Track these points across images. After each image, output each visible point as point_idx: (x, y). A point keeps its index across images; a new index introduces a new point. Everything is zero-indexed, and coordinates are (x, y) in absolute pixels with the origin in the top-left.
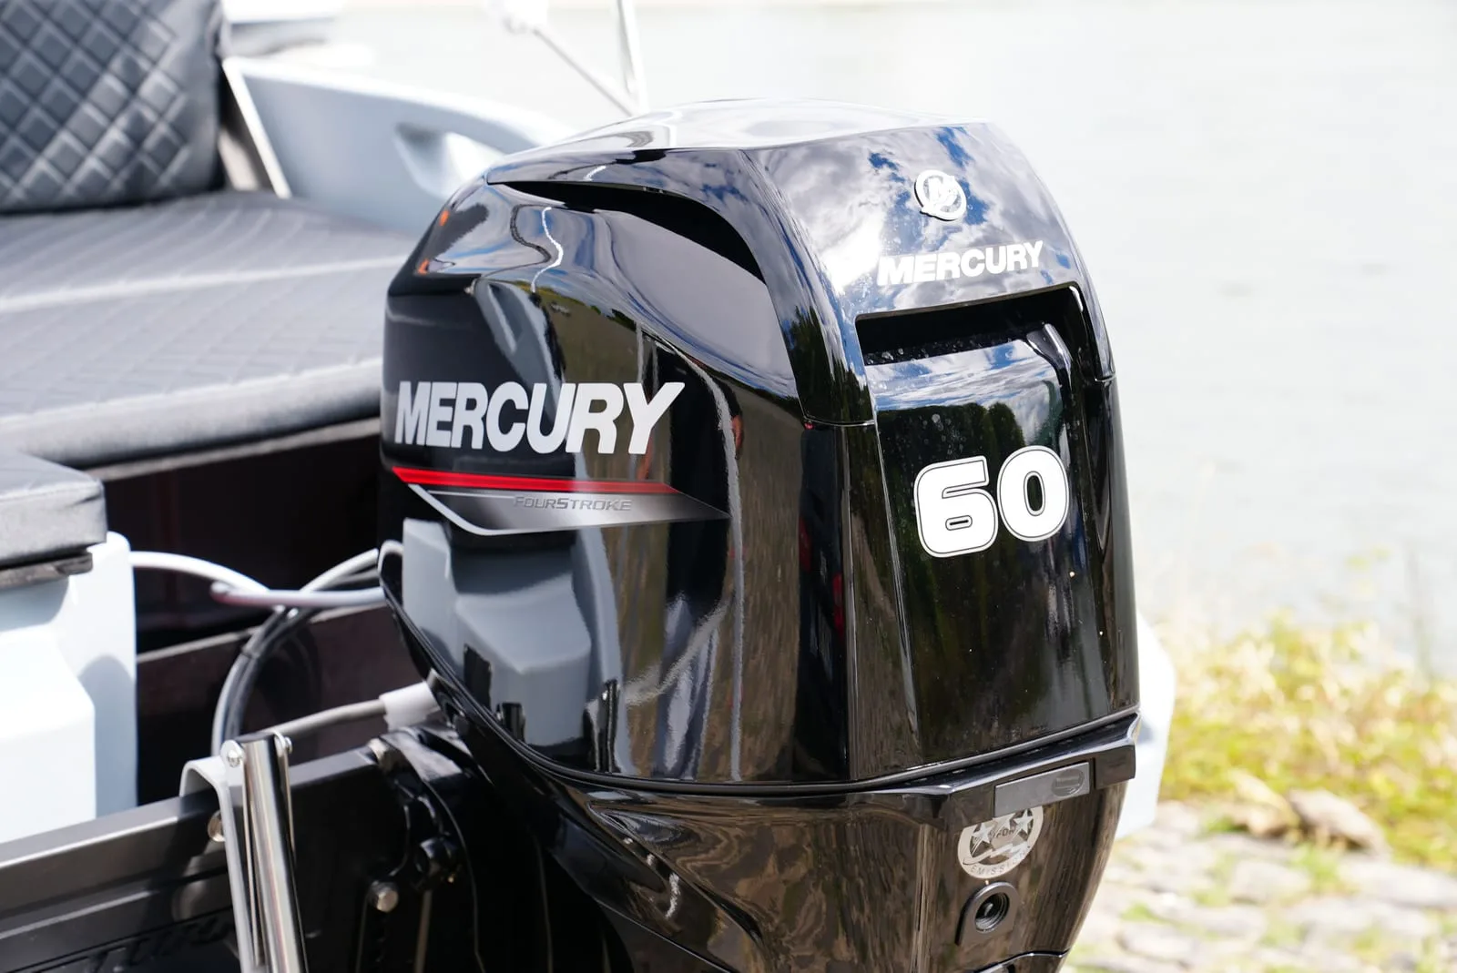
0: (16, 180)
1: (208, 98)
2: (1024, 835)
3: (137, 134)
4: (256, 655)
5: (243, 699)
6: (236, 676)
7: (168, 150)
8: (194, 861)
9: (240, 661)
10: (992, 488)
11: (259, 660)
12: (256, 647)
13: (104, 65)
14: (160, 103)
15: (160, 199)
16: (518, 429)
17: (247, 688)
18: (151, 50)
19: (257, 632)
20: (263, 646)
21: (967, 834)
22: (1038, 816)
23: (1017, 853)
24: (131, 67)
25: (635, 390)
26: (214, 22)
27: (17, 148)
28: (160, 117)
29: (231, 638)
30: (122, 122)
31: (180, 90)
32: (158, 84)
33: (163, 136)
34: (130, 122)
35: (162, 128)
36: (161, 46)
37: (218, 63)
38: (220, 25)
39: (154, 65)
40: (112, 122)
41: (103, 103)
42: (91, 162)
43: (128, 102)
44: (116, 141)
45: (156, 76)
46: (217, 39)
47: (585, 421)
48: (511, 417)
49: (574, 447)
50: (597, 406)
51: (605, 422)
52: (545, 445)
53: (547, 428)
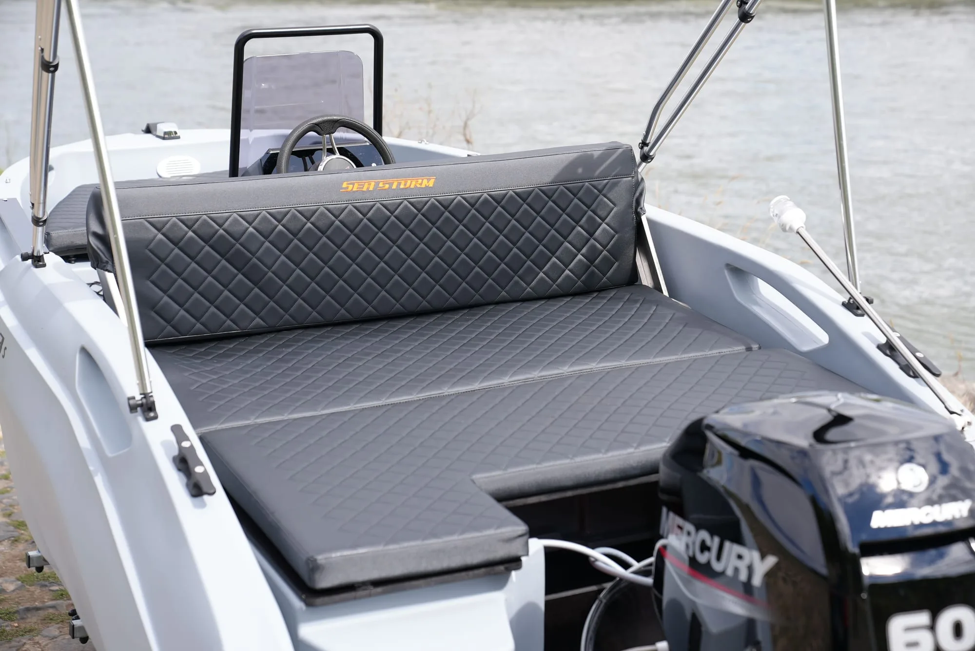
0: (528, 284)
1: (630, 234)
3: (591, 258)
4: (604, 601)
5: (597, 623)
6: (594, 610)
7: (607, 264)
9: (597, 602)
10: (932, 628)
11: (606, 604)
12: (605, 597)
13: (578, 222)
14: (604, 242)
16: (706, 554)
17: (599, 617)
18: (602, 213)
19: (608, 585)
20: (608, 596)
24: (592, 220)
25: (756, 555)
26: (637, 194)
27: (529, 267)
28: (604, 247)
29: (594, 588)
30: (584, 251)
31: (616, 232)
32: (604, 229)
33: (605, 257)
34: (588, 251)
35: (605, 252)
36: (609, 210)
37: (638, 215)
38: (641, 194)
39: (603, 220)
40: (579, 251)
41: (575, 242)
42: (567, 272)
43: (588, 240)
44: (580, 260)
45: (604, 225)
46: (638, 202)
47: (734, 562)
48: (704, 548)
49: (730, 572)
50: (740, 557)
51: (742, 566)
52: (717, 567)
53: (719, 557)
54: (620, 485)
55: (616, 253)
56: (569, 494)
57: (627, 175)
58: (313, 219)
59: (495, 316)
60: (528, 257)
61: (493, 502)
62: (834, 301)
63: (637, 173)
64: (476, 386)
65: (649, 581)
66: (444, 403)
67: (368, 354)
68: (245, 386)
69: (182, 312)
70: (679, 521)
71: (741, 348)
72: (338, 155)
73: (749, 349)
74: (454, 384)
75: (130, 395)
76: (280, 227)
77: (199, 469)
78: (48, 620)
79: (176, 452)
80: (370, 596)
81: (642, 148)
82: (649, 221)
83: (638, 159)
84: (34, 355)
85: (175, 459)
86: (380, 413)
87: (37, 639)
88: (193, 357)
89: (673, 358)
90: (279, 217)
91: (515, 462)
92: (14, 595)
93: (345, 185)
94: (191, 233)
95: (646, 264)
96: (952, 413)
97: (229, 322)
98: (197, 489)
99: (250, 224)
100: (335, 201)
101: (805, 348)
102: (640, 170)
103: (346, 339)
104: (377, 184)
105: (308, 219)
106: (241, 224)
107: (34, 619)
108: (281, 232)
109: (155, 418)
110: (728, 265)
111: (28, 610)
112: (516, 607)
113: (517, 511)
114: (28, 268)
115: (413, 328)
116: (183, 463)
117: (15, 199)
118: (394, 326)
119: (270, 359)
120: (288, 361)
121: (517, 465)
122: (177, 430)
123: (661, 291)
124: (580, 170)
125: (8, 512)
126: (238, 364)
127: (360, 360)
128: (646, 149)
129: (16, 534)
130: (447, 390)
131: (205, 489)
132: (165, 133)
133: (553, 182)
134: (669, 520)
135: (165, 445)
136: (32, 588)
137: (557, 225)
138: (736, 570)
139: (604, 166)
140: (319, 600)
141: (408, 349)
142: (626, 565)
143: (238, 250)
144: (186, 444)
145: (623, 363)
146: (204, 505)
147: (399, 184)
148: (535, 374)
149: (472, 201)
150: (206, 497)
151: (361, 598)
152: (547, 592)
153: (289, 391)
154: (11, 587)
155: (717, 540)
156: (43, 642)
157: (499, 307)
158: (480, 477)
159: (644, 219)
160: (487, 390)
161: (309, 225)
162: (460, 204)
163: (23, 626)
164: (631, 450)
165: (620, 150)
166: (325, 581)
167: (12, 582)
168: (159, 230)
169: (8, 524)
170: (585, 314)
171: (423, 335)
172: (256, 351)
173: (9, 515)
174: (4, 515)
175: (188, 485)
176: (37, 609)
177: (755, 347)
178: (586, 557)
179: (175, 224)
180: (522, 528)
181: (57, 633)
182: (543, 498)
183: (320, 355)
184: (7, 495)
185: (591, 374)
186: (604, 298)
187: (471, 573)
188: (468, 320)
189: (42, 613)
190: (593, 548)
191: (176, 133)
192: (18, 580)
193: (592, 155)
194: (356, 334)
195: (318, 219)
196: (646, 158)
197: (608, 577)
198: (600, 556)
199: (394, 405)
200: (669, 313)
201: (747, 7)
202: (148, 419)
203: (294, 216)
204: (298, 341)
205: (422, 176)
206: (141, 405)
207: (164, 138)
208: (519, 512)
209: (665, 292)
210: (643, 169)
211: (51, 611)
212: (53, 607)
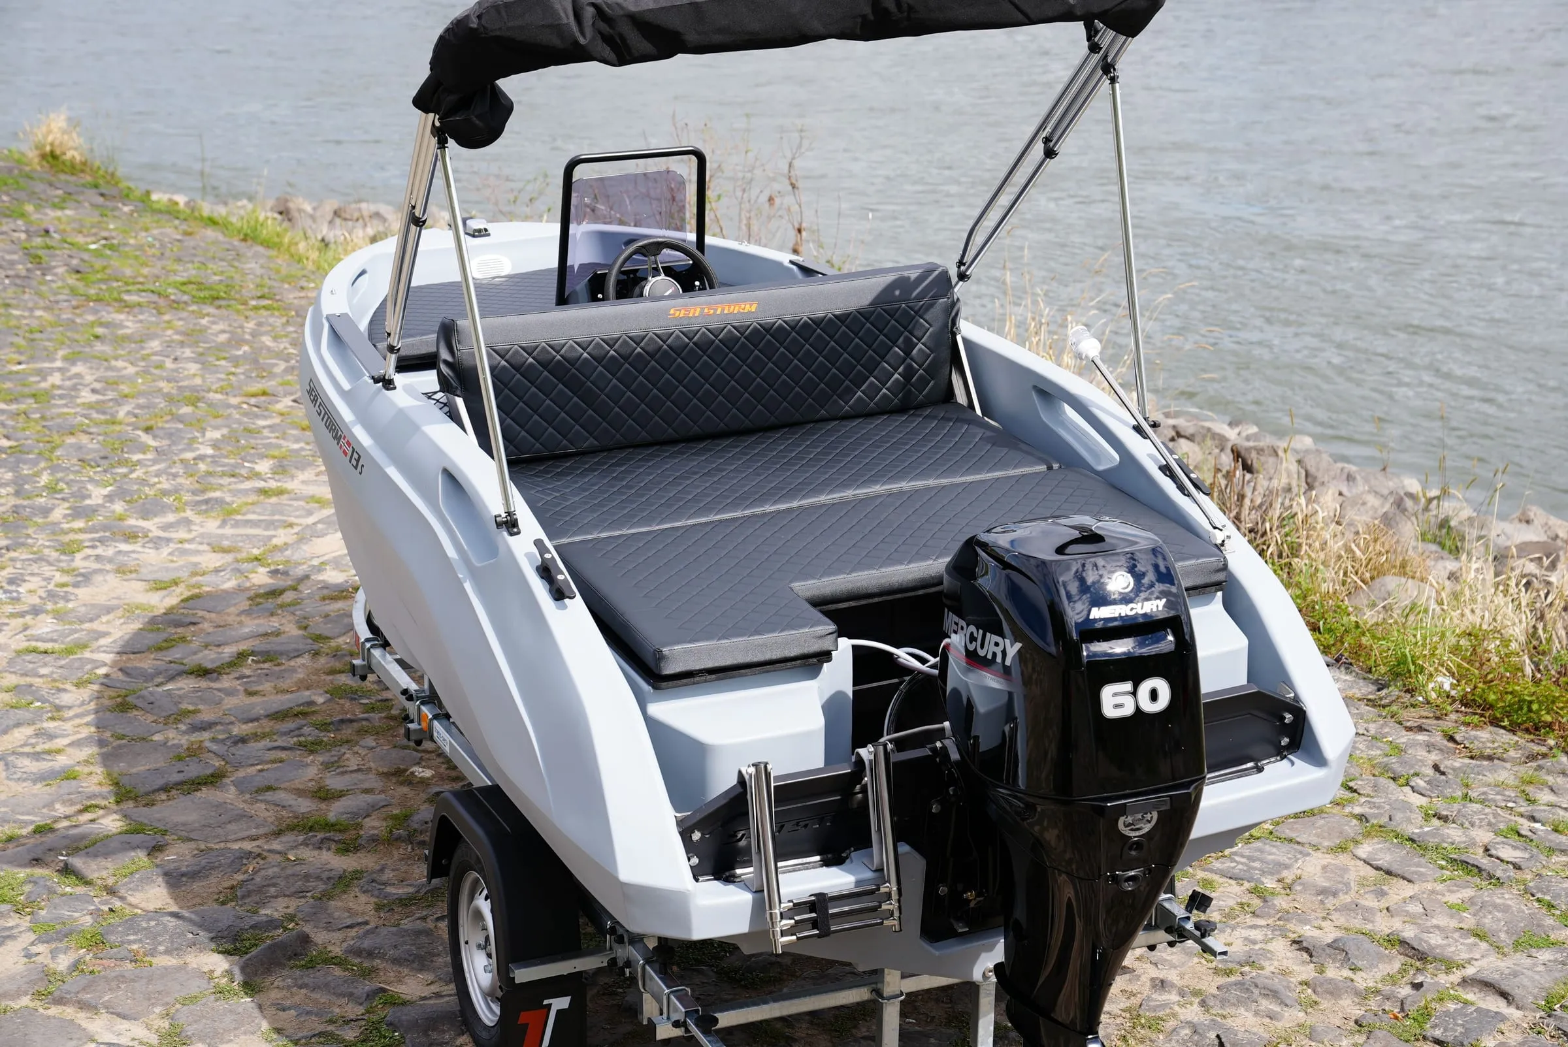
0: (846, 403)
1: (946, 354)
2: (1149, 822)
3: (909, 374)
4: (904, 691)
5: (898, 710)
6: (895, 699)
7: (923, 382)
8: (858, 787)
9: (898, 693)
10: (1134, 694)
11: (905, 694)
12: (905, 688)
13: (894, 343)
14: (920, 361)
15: (920, 406)
16: (975, 644)
17: (899, 705)
18: (918, 333)
19: (907, 678)
20: (908, 687)
21: (1122, 820)
22: (1155, 815)
23: (1147, 828)
24: (908, 340)
25: (1008, 642)
26: (953, 314)
27: (847, 387)
28: (920, 366)
29: (896, 680)
30: (901, 370)
31: (932, 352)
32: (921, 350)
33: (921, 376)
34: (905, 369)
35: (921, 371)
36: (924, 330)
37: (954, 335)
38: (957, 314)
39: (919, 340)
40: (896, 370)
41: (892, 361)
42: (884, 390)
43: (905, 360)
44: (897, 379)
45: (920, 345)
46: (954, 323)
47: (993, 648)
48: (973, 639)
49: (989, 657)
50: (997, 644)
51: (998, 651)
52: (982, 653)
53: (982, 647)
54: (921, 592)
55: (932, 371)
56: (876, 600)
57: (943, 296)
58: (642, 344)
59: (814, 434)
60: (847, 377)
61: (808, 606)
62: (1125, 423)
63: (952, 294)
64: (795, 504)
65: (936, 672)
66: (766, 520)
67: (696, 473)
68: (586, 503)
69: (523, 433)
70: (956, 619)
71: (1043, 468)
72: (663, 276)
73: (1050, 468)
74: (775, 503)
75: (497, 513)
76: (612, 352)
77: (560, 577)
78: (363, 732)
79: (539, 562)
80: (705, 681)
81: (959, 267)
82: (964, 339)
83: (954, 279)
84: (393, 472)
85: (538, 569)
86: (708, 529)
87: (356, 749)
88: (535, 475)
89: (977, 477)
90: (611, 343)
91: (828, 572)
92: (324, 707)
93: (672, 311)
94: (531, 360)
95: (961, 382)
96: (1215, 528)
97: (565, 442)
98: (559, 595)
99: (584, 350)
100: (663, 326)
101: (1100, 468)
102: (956, 290)
103: (675, 458)
104: (703, 309)
105: (638, 344)
106: (576, 350)
107: (349, 731)
108: (613, 356)
109: (518, 533)
110: (1035, 387)
111: (342, 721)
112: (827, 695)
113: (829, 615)
114: (379, 390)
115: (737, 447)
116: (546, 571)
117: (346, 314)
118: (719, 445)
119: (605, 477)
120: (622, 480)
121: (829, 575)
122: (538, 543)
123: (974, 409)
124: (897, 293)
125: (304, 624)
126: (577, 482)
127: (688, 478)
128: (963, 268)
129: (315, 647)
130: (769, 508)
131: (567, 594)
132: (475, 231)
133: (871, 304)
134: (951, 618)
135: (528, 556)
136: (342, 701)
137: (874, 346)
138: (994, 654)
139: (920, 288)
140: (664, 684)
141: (733, 467)
142: (923, 661)
143: (574, 374)
144: (547, 556)
145: (931, 482)
146: (565, 607)
147: (723, 310)
148: (849, 493)
149: (792, 324)
150: (567, 601)
151: (698, 683)
152: (854, 685)
153: (625, 508)
154: (320, 700)
155: (981, 631)
156: (363, 752)
157: (818, 425)
158: (799, 586)
159: (959, 338)
160: (805, 509)
161: (639, 350)
162: (780, 326)
163: (339, 737)
164: (931, 562)
165: (937, 273)
166: (669, 669)
167: (321, 695)
168: (502, 357)
169: (305, 637)
170: (900, 432)
171: (747, 454)
172: (591, 470)
173: (305, 628)
174: (300, 628)
175: (550, 591)
176: (351, 721)
177: (1056, 466)
178: (891, 654)
179: (516, 352)
180: (832, 627)
181: (374, 744)
182: (853, 604)
183: (651, 474)
184: (298, 607)
185: (901, 493)
186: (919, 416)
187: (789, 664)
188: (788, 439)
189: (355, 725)
190: (898, 648)
191: (486, 230)
192: (326, 692)
193: (909, 278)
194: (683, 453)
195: (647, 344)
196: (962, 277)
197: (908, 670)
198: (903, 654)
199: (720, 521)
200: (979, 433)
201: (1051, 144)
202: (511, 534)
203: (625, 341)
204: (630, 460)
205: (745, 301)
206: (506, 522)
207: (474, 236)
208: (831, 615)
209: (979, 412)
210: (959, 289)
211: (364, 723)
212: (366, 719)
